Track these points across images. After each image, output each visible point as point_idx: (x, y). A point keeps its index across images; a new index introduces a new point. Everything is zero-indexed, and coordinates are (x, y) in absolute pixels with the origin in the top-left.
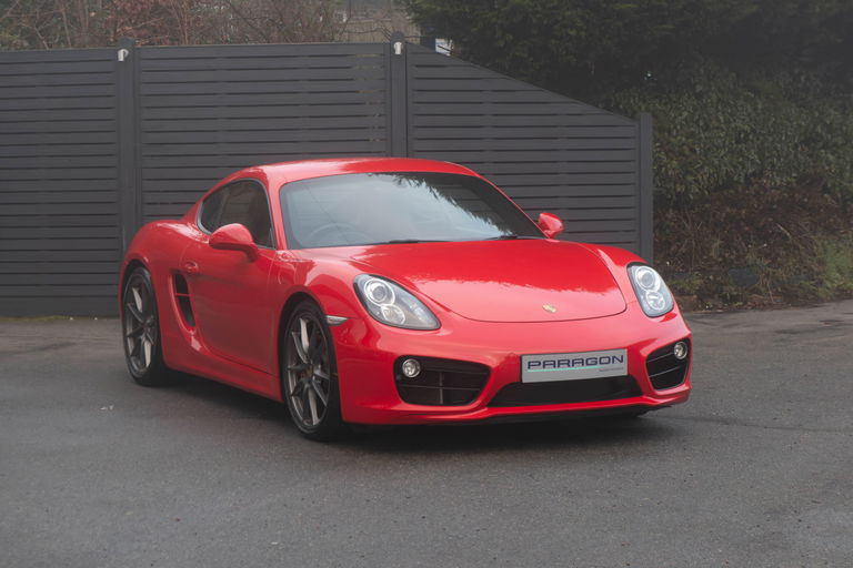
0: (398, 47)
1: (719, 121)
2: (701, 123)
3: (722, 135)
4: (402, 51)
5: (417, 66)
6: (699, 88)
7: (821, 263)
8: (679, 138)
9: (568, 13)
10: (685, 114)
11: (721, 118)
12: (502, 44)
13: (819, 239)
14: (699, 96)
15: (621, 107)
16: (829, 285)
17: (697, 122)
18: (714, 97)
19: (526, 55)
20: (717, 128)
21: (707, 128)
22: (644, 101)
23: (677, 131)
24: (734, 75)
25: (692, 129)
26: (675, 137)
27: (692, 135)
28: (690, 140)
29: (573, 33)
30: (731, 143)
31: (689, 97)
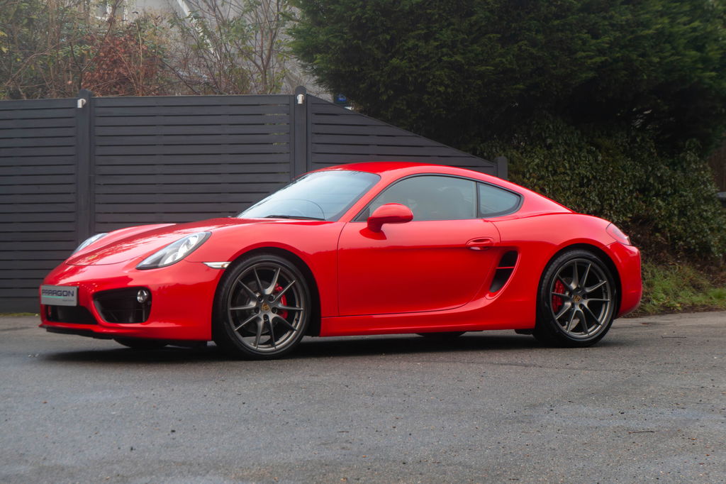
0: (300, 98)
1: (565, 167)
2: (550, 169)
3: (567, 178)
4: (303, 101)
5: (316, 114)
6: (549, 141)
7: (650, 285)
8: (531, 179)
9: (438, 73)
10: (537, 161)
11: (567, 165)
12: (385, 98)
13: (649, 267)
14: (549, 147)
15: (485, 154)
16: (655, 302)
17: (547, 167)
18: (562, 150)
19: (405, 108)
20: (564, 173)
21: (555, 173)
22: (504, 150)
23: (530, 174)
24: (579, 132)
25: (543, 173)
26: (529, 179)
27: (542, 178)
28: (541, 182)
29: (442, 89)
30: (575, 186)
31: (541, 148)
